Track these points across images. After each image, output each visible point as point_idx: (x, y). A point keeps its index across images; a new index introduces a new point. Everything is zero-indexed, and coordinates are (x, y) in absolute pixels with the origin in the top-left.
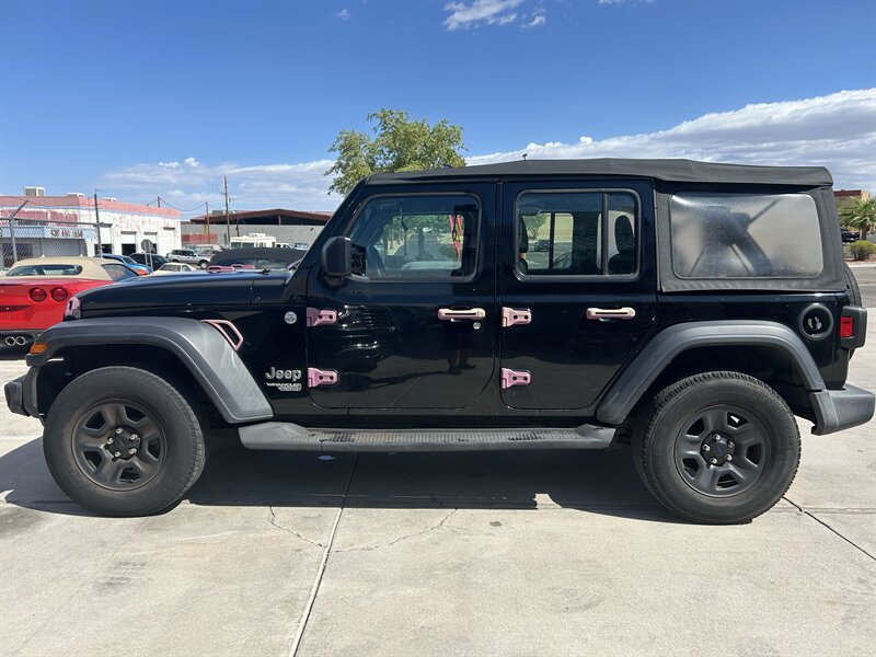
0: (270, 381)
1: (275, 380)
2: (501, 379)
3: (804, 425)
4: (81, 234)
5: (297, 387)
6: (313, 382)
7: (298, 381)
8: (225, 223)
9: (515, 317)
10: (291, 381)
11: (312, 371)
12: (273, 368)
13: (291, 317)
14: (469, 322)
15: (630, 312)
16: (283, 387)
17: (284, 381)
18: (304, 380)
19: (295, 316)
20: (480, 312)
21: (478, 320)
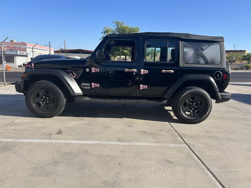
0: (82, 86)
1: (83, 86)
2: (140, 87)
3: (214, 101)
4: (27, 54)
5: (89, 88)
6: (93, 87)
7: (89, 86)
8: (64, 52)
9: (144, 72)
10: (87, 86)
11: (93, 84)
12: (83, 83)
13: (87, 70)
14: (133, 72)
15: (172, 71)
16: (85, 88)
17: (86, 86)
18: (91, 86)
19: (89, 70)
20: (136, 70)
21: (135, 72)
